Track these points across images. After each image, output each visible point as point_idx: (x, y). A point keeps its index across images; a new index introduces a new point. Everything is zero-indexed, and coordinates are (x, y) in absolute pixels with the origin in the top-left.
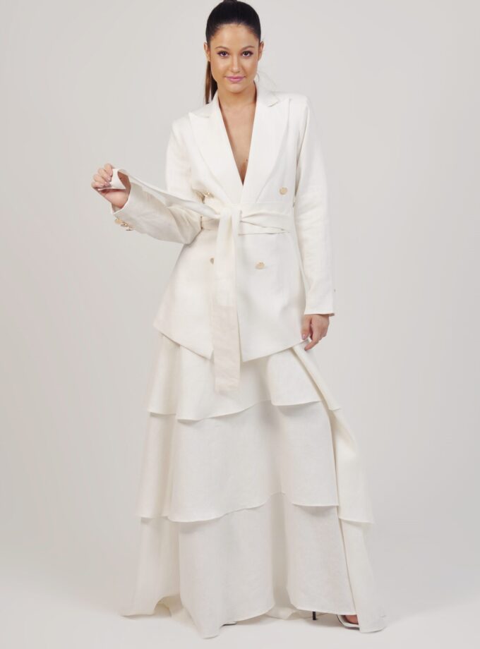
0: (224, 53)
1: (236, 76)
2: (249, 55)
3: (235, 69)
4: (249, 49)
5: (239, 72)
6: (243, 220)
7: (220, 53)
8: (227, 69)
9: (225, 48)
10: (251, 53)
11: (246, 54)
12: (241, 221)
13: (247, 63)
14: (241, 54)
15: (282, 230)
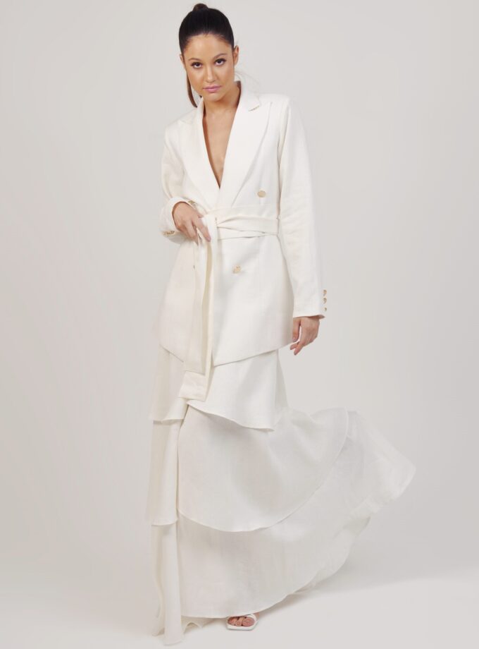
0: (197, 64)
1: (212, 86)
2: (222, 63)
3: (210, 78)
4: (220, 57)
5: (214, 81)
6: (219, 226)
7: (193, 65)
8: (203, 79)
9: (197, 59)
10: (224, 60)
11: (219, 62)
12: (218, 228)
13: (221, 71)
14: (215, 63)
15: (264, 233)
